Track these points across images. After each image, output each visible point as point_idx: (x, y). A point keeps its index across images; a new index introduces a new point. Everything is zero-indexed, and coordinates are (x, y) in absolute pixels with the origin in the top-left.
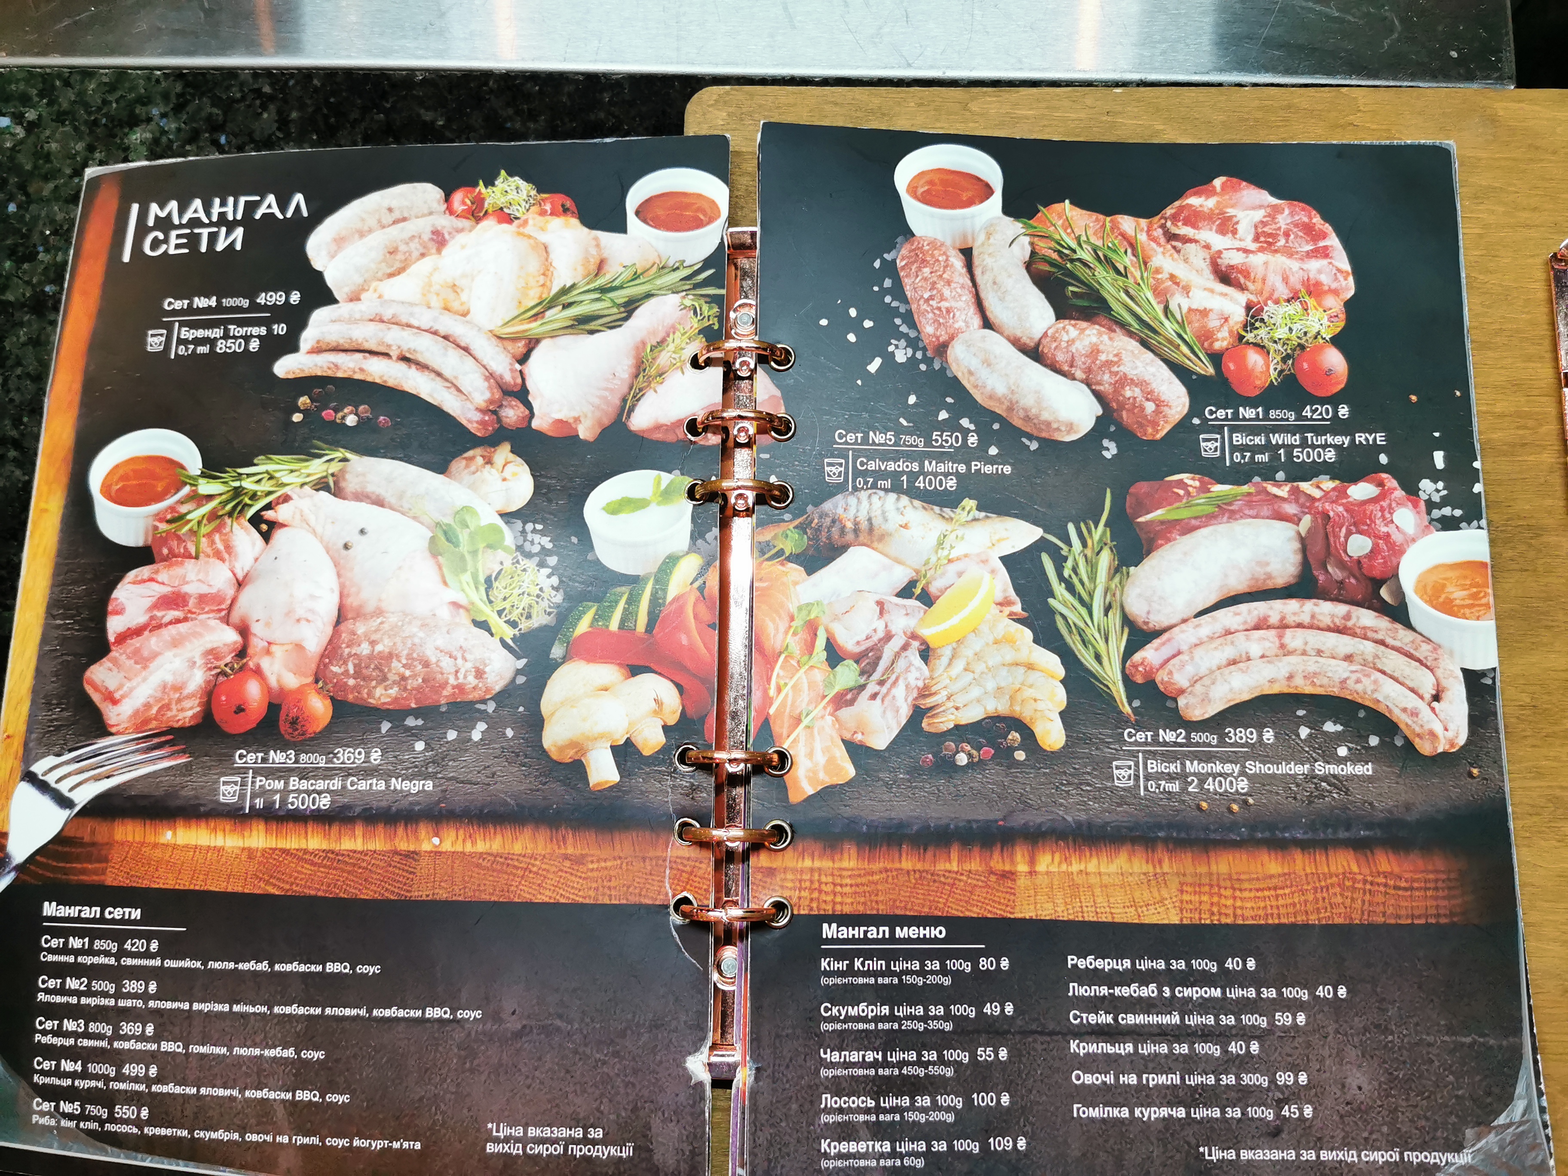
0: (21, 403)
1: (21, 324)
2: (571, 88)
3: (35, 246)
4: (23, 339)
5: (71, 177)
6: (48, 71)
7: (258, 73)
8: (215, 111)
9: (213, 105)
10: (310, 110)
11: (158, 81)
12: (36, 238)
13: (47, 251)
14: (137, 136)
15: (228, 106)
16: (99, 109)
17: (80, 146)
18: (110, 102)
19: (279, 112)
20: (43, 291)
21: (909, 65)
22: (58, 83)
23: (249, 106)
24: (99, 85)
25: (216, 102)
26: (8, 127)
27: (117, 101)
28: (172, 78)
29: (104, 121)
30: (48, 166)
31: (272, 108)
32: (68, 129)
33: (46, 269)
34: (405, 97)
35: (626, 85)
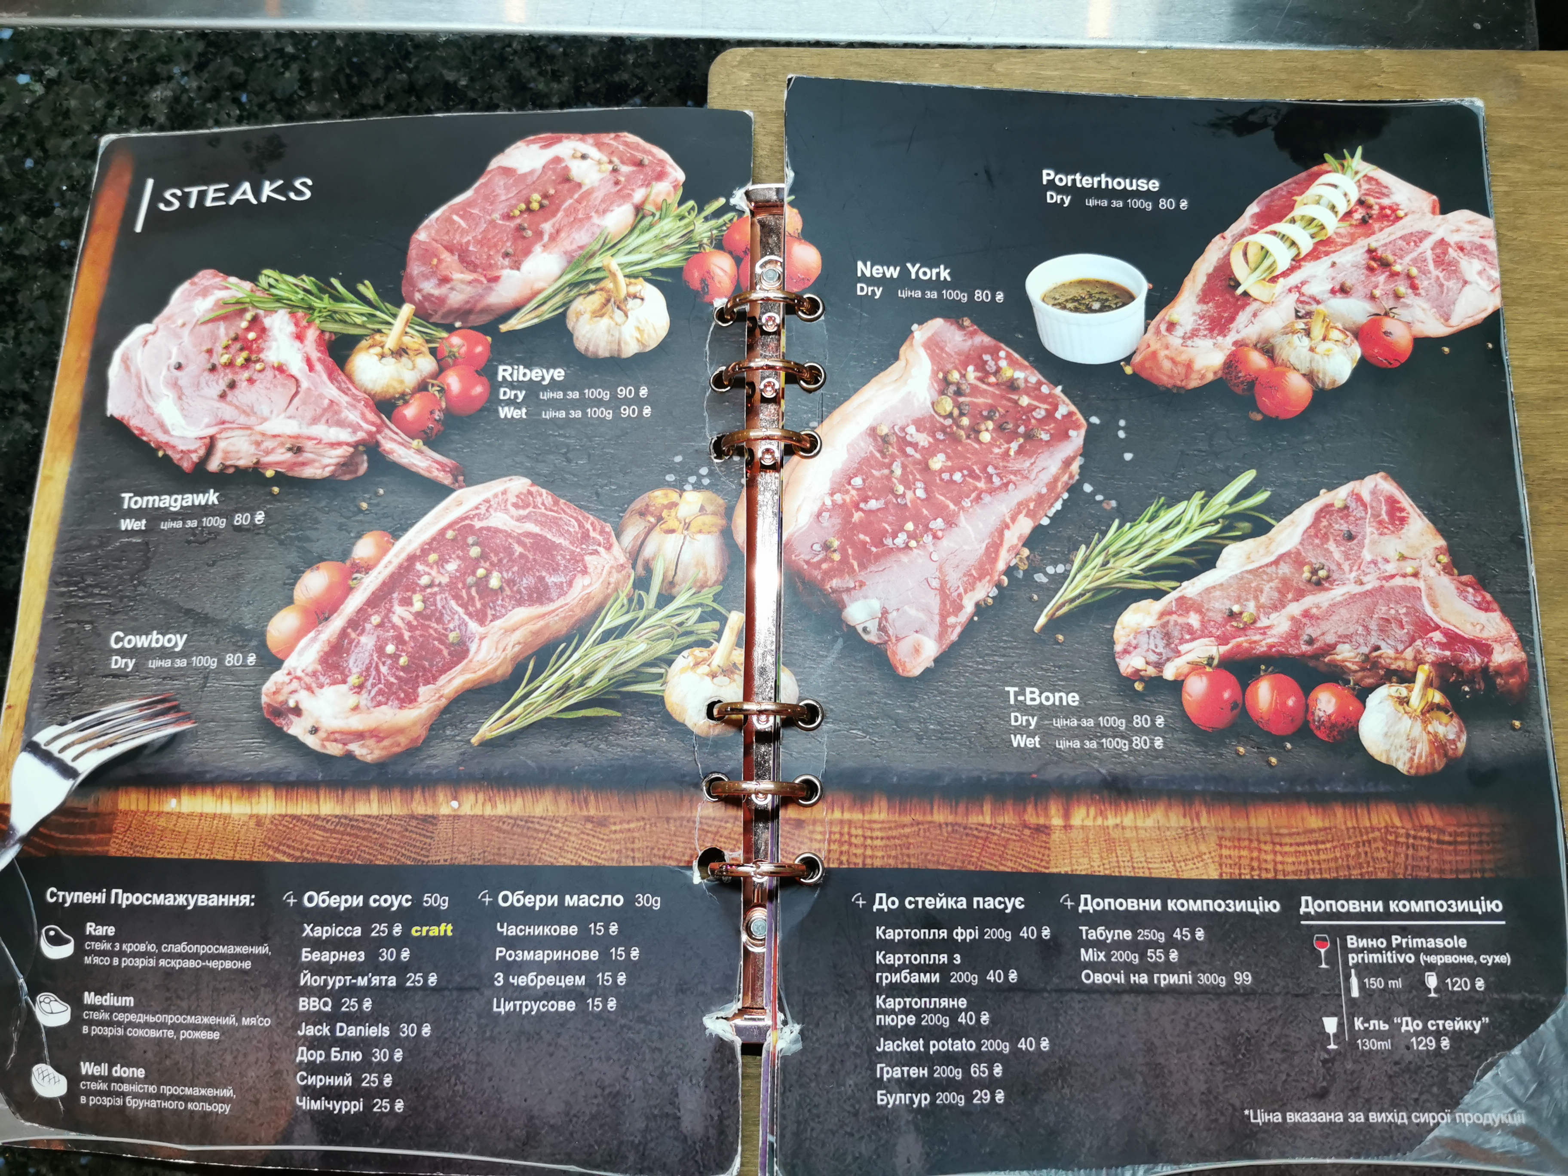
0: (33, 357)
1: (35, 278)
2: (592, 50)
3: (51, 201)
4: (37, 293)
5: (89, 133)
7: (279, 35)
8: (238, 70)
9: (236, 64)
10: (333, 70)
11: (180, 41)
12: (52, 193)
13: (63, 206)
14: (157, 94)
15: (250, 65)
16: (120, 67)
17: (99, 104)
18: (131, 61)
19: (302, 72)
20: (58, 246)
21: (935, 31)
22: (79, 42)
23: (272, 65)
24: (120, 44)
25: (238, 61)
26: (27, 84)
27: (138, 60)
28: (194, 38)
29: (124, 79)
30: (67, 122)
31: (295, 67)
32: (87, 86)
33: (61, 224)
34: (428, 58)
35: (651, 48)
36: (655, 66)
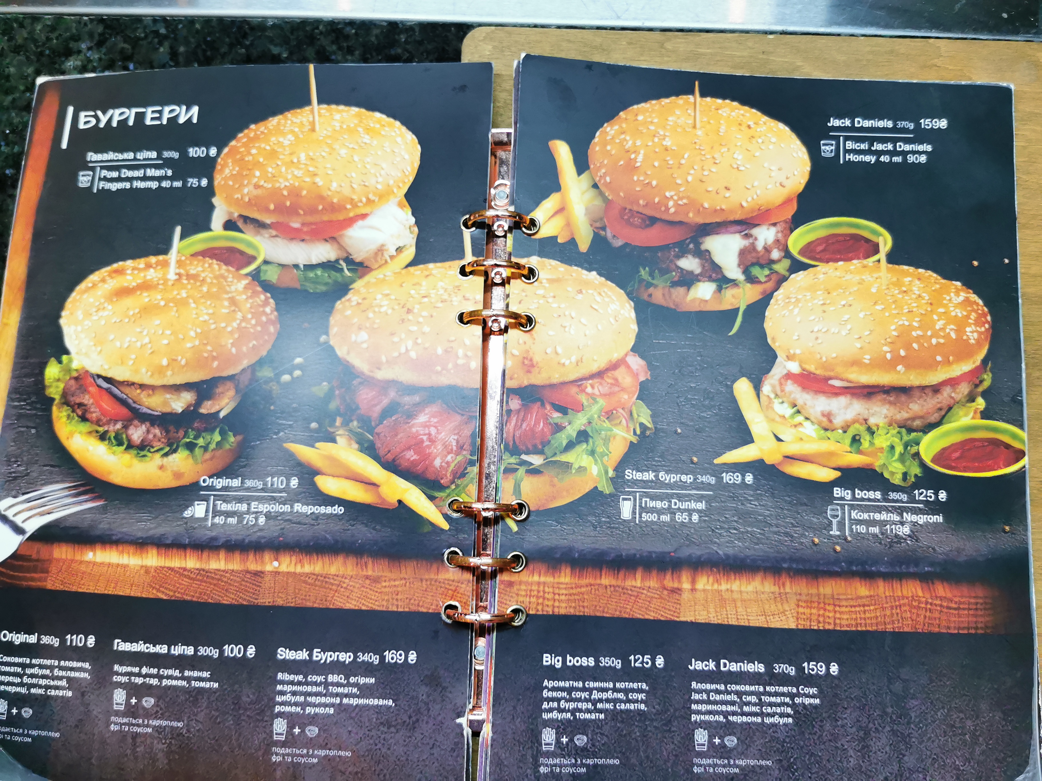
2: (376, 31)
5: (24, 92)
6: (9, 16)
7: (156, 19)
8: (126, 46)
9: (125, 42)
10: (193, 46)
11: (85, 24)
13: (7, 145)
14: (71, 63)
15: (135, 43)
16: (44, 44)
17: (30, 70)
18: (52, 39)
19: (171, 48)
20: (4, 174)
21: (619, 18)
22: (15, 25)
23: (150, 43)
24: (44, 27)
25: (127, 39)
27: (57, 38)
28: (95, 23)
29: (47, 52)
30: (8, 84)
31: (167, 44)
32: (22, 58)
33: (6, 158)
34: (260, 37)
35: (417, 29)
36: (420, 43)
